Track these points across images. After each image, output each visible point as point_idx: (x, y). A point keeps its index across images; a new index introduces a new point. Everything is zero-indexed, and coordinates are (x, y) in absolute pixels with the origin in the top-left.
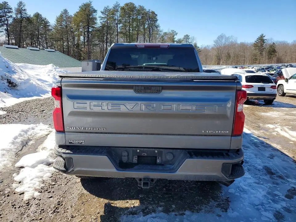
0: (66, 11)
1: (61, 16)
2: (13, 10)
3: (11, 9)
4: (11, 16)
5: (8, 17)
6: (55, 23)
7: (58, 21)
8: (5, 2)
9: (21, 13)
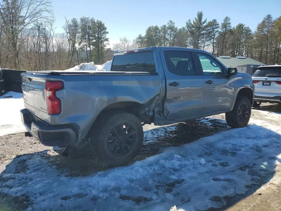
0: (269, 17)
1: (264, 22)
2: (220, 25)
3: (218, 25)
4: (218, 31)
5: (215, 32)
6: (256, 31)
7: (258, 28)
8: (214, 20)
9: (225, 27)
